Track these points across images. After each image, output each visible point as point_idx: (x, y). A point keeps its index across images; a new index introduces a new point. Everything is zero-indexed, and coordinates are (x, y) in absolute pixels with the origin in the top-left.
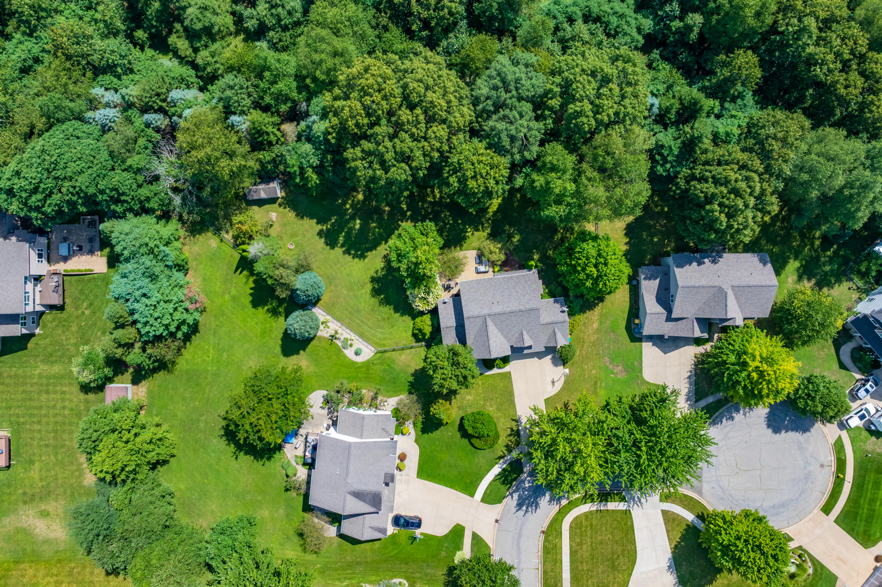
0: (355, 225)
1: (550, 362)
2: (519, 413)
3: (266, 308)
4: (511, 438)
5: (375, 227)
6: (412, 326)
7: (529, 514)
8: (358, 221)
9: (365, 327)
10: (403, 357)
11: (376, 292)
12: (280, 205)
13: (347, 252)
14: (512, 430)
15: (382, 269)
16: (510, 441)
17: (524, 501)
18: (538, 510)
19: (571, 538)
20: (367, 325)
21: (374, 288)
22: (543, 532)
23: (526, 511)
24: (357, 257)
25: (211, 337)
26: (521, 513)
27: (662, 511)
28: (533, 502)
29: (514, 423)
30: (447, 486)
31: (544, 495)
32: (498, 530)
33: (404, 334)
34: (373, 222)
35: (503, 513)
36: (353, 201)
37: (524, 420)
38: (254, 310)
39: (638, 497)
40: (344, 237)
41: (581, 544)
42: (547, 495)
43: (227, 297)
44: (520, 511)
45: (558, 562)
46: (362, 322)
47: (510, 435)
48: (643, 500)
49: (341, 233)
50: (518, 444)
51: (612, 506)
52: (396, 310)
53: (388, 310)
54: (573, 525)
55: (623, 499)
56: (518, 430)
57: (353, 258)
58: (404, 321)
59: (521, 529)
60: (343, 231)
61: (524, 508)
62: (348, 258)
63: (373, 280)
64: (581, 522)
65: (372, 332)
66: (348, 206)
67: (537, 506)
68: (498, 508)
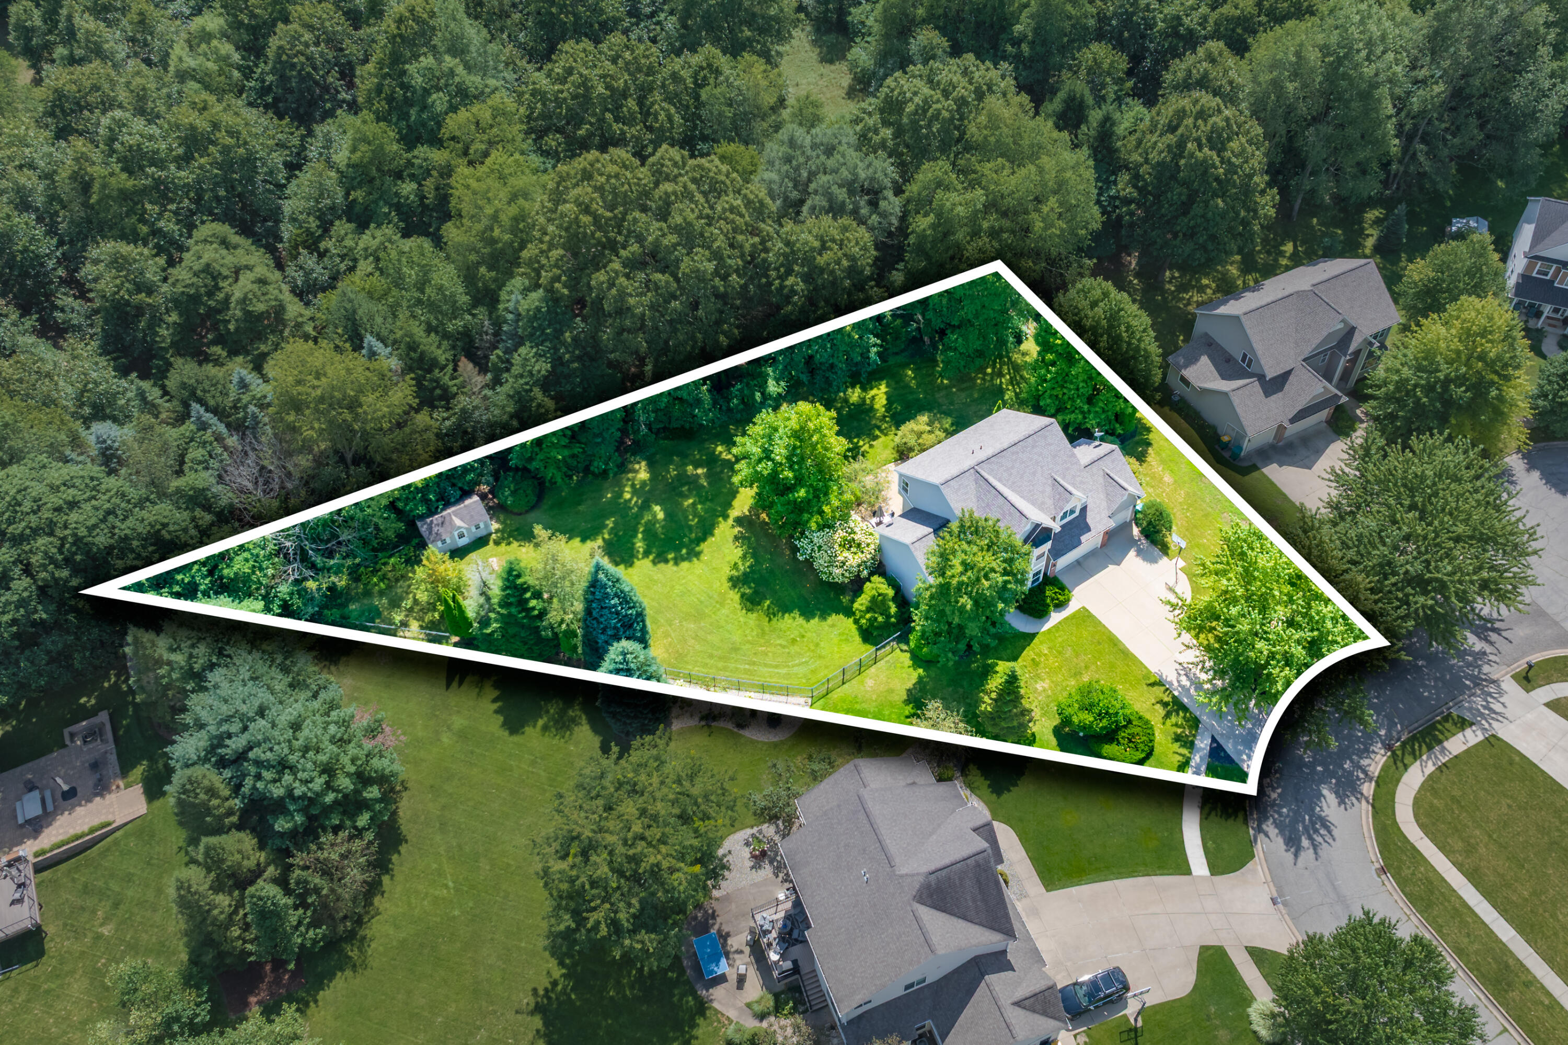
0: (655, 515)
1: (1139, 562)
2: (1153, 669)
3: (540, 723)
4: (1174, 719)
5: (694, 504)
6: (853, 627)
7: (1324, 850)
8: (657, 508)
9: (764, 670)
10: (870, 683)
11: (751, 602)
12: (497, 543)
13: (660, 558)
14: (1165, 705)
15: (744, 557)
16: (1176, 725)
17: (1294, 830)
18: (1335, 832)
19: (1442, 848)
20: (766, 665)
21: (743, 596)
22: (1383, 870)
23: (1315, 847)
24: (683, 559)
25: (438, 838)
26: (1307, 855)
27: (1548, 705)
28: (1313, 823)
29: (1158, 691)
30: (1120, 876)
31: (1320, 795)
32: (1293, 919)
33: (846, 648)
34: (687, 497)
35: (1276, 879)
36: (633, 486)
37: (1170, 675)
38: (516, 738)
39: (1485, 707)
40: (644, 539)
41: (1470, 849)
42: (1325, 792)
43: (446, 739)
44: (1303, 855)
45: (1463, 911)
46: (754, 663)
47: (1168, 715)
48: (1497, 707)
49: (635, 536)
50: (1195, 723)
51: (1457, 744)
52: (807, 614)
53: (792, 623)
54: (1424, 820)
55: (1463, 724)
56: (1174, 697)
57: (676, 564)
58: (833, 626)
59: (1335, 888)
60: (636, 532)
61: (1305, 843)
62: (670, 568)
63: (735, 582)
64: (1432, 805)
65: (784, 671)
66: (627, 496)
67: (1325, 824)
68: (1257, 869)
